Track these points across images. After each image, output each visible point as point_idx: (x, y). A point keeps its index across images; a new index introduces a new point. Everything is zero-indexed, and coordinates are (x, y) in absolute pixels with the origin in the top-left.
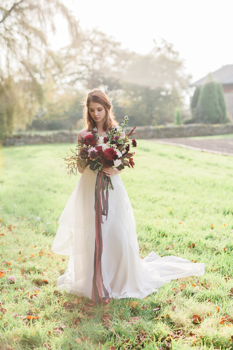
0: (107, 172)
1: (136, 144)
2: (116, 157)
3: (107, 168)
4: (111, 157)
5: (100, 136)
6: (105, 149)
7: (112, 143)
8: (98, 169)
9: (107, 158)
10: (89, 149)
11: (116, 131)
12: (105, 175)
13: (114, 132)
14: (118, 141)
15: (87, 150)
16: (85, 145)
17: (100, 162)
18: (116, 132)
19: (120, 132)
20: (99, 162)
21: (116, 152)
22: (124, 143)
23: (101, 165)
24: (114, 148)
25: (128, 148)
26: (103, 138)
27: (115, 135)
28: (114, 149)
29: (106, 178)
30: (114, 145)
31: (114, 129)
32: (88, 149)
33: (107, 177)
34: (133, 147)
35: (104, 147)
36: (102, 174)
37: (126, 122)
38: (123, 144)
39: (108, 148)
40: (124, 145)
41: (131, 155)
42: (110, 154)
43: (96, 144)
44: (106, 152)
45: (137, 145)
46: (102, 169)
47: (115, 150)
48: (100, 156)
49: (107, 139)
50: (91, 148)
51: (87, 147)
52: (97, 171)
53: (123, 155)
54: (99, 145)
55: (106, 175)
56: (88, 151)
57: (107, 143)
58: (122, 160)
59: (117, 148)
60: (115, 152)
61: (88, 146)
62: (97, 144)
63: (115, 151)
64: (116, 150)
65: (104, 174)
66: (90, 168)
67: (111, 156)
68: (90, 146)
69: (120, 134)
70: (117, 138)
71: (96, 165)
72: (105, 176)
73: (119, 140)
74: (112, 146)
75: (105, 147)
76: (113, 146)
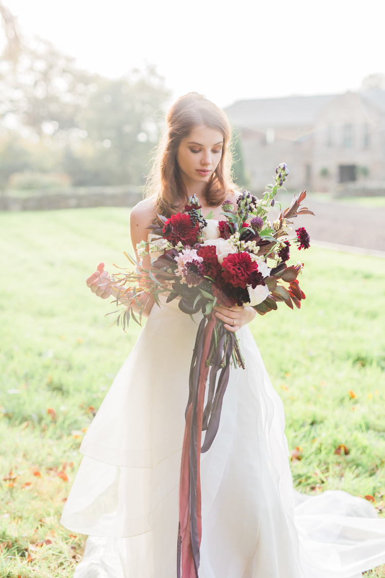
0: (226, 320)
1: (308, 241)
2: (257, 279)
3: (230, 307)
4: (243, 278)
5: (210, 218)
6: (226, 256)
7: (246, 237)
8: (204, 311)
9: (231, 281)
10: (180, 254)
11: (255, 204)
12: (223, 327)
13: (248, 207)
14: (259, 233)
15: (174, 256)
16: (168, 243)
17: (210, 292)
18: (253, 206)
19: (265, 208)
20: (206, 291)
21: (255, 264)
22: (276, 236)
23: (212, 301)
24: (252, 252)
25: (284, 253)
26: (217, 224)
27: (252, 216)
28: (251, 255)
29: (225, 335)
30: (252, 245)
31: (250, 200)
32: (174, 253)
33: (229, 333)
34: (300, 249)
35: (221, 249)
36: (214, 323)
37: (282, 178)
38: (271, 240)
39: (234, 251)
40: (275, 243)
41: (295, 271)
42: (239, 269)
43: (197, 241)
44: (229, 264)
45: (310, 243)
46: (214, 311)
47: (253, 257)
48: (209, 273)
49: (230, 226)
50: (183, 251)
51: (172, 247)
52: (199, 316)
53: (274, 271)
54: (208, 243)
55: (226, 326)
56: (176, 258)
57: (232, 237)
58: (272, 286)
59: (259, 254)
60: (255, 262)
61: (175, 244)
62: (201, 238)
63: (253, 260)
64: (257, 257)
65: (220, 324)
66: (181, 306)
67: (243, 275)
68: (180, 244)
69: (265, 212)
70: (257, 224)
71: (198, 298)
72: (222, 331)
73: (263, 228)
74: (245, 246)
75: (226, 248)
76: (247, 247)
